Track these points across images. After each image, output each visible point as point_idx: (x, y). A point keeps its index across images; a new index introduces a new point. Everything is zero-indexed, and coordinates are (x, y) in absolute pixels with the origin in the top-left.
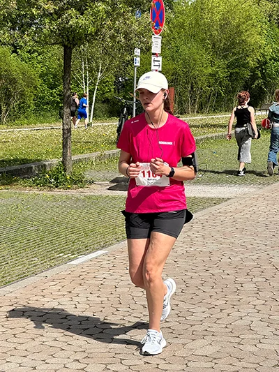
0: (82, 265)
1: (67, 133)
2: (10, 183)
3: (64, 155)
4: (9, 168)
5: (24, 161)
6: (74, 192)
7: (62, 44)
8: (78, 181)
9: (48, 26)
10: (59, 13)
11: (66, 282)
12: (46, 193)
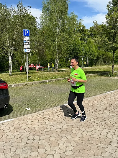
0: (107, 94)
1: (113, 67)
3: (112, 71)
4: (102, 73)
5: (105, 72)
6: (114, 78)
7: (113, 50)
8: (115, 76)
11: (102, 98)
12: (108, 78)
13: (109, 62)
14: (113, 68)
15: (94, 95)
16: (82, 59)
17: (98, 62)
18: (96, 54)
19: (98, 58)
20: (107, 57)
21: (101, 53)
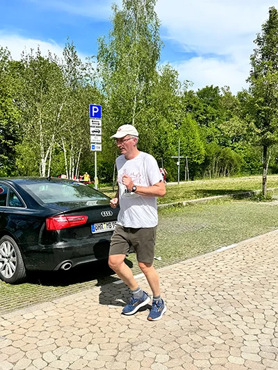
2: (240, 199)
3: (263, 189)
4: (239, 193)
5: (245, 191)
7: (263, 145)
8: (269, 199)
9: (258, 139)
10: (263, 133)
12: (256, 203)
13: (230, 169)
14: (264, 184)
15: (257, 235)
16: (178, 163)
17: (207, 170)
18: (203, 152)
19: (207, 162)
20: (227, 159)
21: (213, 151)
